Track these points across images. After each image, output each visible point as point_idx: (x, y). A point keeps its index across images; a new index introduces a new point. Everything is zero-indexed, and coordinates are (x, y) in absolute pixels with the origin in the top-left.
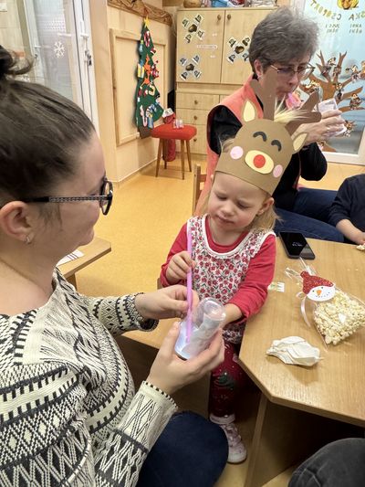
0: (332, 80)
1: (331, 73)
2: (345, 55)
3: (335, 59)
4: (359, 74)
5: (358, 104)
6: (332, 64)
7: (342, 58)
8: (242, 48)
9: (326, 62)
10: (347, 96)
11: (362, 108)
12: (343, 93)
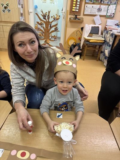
0: (47, 21)
1: (46, 18)
2: (50, 11)
3: (47, 13)
4: (56, 19)
5: (57, 29)
6: (46, 15)
7: (49, 12)
8: (7, 7)
9: (44, 14)
10: (53, 26)
11: (59, 31)
12: (52, 25)
